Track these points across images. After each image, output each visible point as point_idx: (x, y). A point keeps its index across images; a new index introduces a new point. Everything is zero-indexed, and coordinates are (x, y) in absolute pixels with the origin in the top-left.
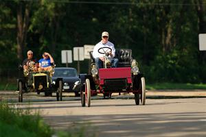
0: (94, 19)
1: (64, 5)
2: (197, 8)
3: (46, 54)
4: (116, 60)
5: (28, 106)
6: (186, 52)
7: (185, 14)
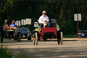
0: (30, 8)
1: (17, 1)
2: (73, 3)
3: (13, 21)
4: (49, 24)
5: (2, 44)
6: (69, 21)
7: (68, 5)
